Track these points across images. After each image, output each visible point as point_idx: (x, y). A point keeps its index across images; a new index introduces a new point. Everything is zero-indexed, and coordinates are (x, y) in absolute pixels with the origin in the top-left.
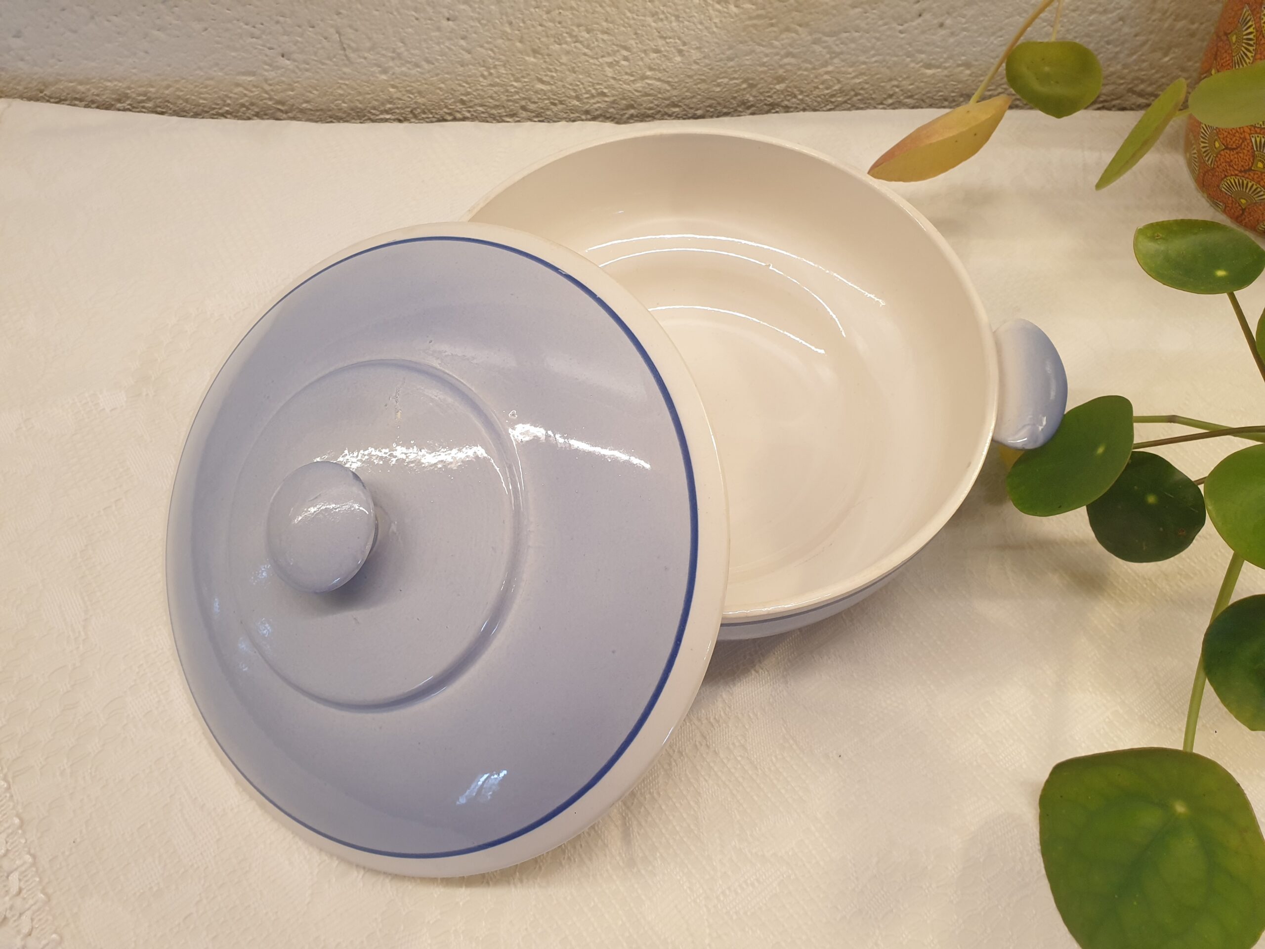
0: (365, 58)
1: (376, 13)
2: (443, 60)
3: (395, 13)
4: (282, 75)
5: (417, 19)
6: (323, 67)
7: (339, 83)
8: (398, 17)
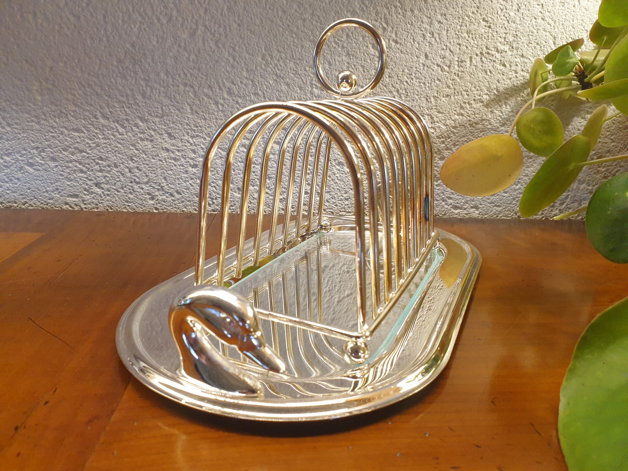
0: (142, 189)
1: (153, 161)
2: (187, 193)
3: (164, 161)
4: (93, 198)
5: (175, 165)
6: (118, 194)
7: (125, 205)
8: (165, 164)
